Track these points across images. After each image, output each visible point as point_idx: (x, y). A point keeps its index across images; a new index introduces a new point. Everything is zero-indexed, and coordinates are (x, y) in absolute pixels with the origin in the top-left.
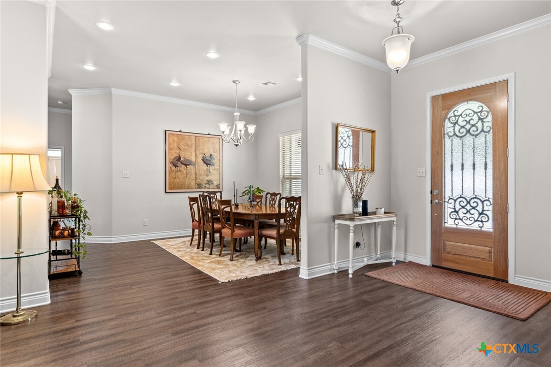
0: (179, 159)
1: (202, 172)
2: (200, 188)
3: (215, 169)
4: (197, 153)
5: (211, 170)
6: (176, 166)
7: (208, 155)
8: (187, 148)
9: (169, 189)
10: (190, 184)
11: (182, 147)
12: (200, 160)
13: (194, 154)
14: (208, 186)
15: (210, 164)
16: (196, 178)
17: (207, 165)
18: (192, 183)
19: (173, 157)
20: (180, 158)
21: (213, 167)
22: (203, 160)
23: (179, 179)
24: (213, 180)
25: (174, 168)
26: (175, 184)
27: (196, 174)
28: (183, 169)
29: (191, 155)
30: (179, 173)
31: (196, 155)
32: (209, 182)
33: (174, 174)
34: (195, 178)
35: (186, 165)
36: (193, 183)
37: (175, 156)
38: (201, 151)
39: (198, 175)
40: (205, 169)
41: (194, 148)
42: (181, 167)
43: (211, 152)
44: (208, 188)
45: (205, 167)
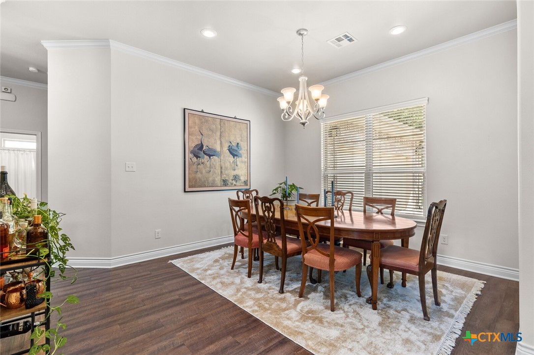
0: (200, 147)
1: (228, 164)
2: (226, 186)
3: (242, 162)
4: (222, 140)
5: (238, 163)
6: (197, 157)
7: (234, 144)
8: (210, 133)
9: (189, 187)
10: (214, 181)
11: (204, 132)
12: (226, 149)
13: (219, 142)
14: (235, 183)
15: (237, 156)
16: (221, 172)
17: (234, 155)
18: (216, 179)
19: (193, 145)
20: (202, 146)
21: (240, 159)
22: (229, 150)
23: (202, 173)
24: (240, 175)
25: (195, 159)
26: (197, 180)
27: (221, 168)
28: (206, 161)
29: (216, 143)
30: (201, 166)
31: (221, 143)
32: (236, 177)
33: (195, 166)
34: (220, 173)
35: (210, 156)
36: (218, 180)
37: (197, 143)
38: (227, 138)
39: (223, 168)
40: (232, 162)
41: (218, 134)
42: (203, 158)
43: (238, 141)
44: (235, 185)
45: (231, 159)
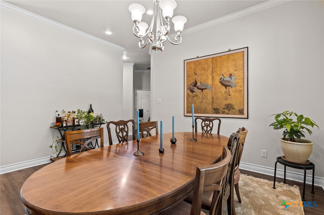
1: (219, 95)
2: (217, 113)
3: (236, 91)
4: (214, 75)
5: (231, 92)
8: (203, 72)
9: (187, 113)
10: (206, 109)
11: (198, 72)
12: (217, 82)
13: (210, 77)
14: (227, 112)
15: (229, 86)
16: (213, 102)
17: (226, 86)
18: (208, 108)
19: (190, 84)
20: (196, 83)
21: (234, 89)
22: (221, 82)
23: (195, 103)
24: (233, 104)
27: (213, 98)
28: (199, 94)
29: (208, 79)
30: (195, 98)
31: (213, 78)
32: (228, 106)
33: (191, 99)
34: (211, 102)
35: (202, 90)
36: (210, 107)
37: (192, 82)
38: (219, 72)
39: (215, 98)
40: (223, 92)
41: (210, 70)
42: (197, 92)
43: (232, 71)
44: (227, 114)
45: (223, 89)
